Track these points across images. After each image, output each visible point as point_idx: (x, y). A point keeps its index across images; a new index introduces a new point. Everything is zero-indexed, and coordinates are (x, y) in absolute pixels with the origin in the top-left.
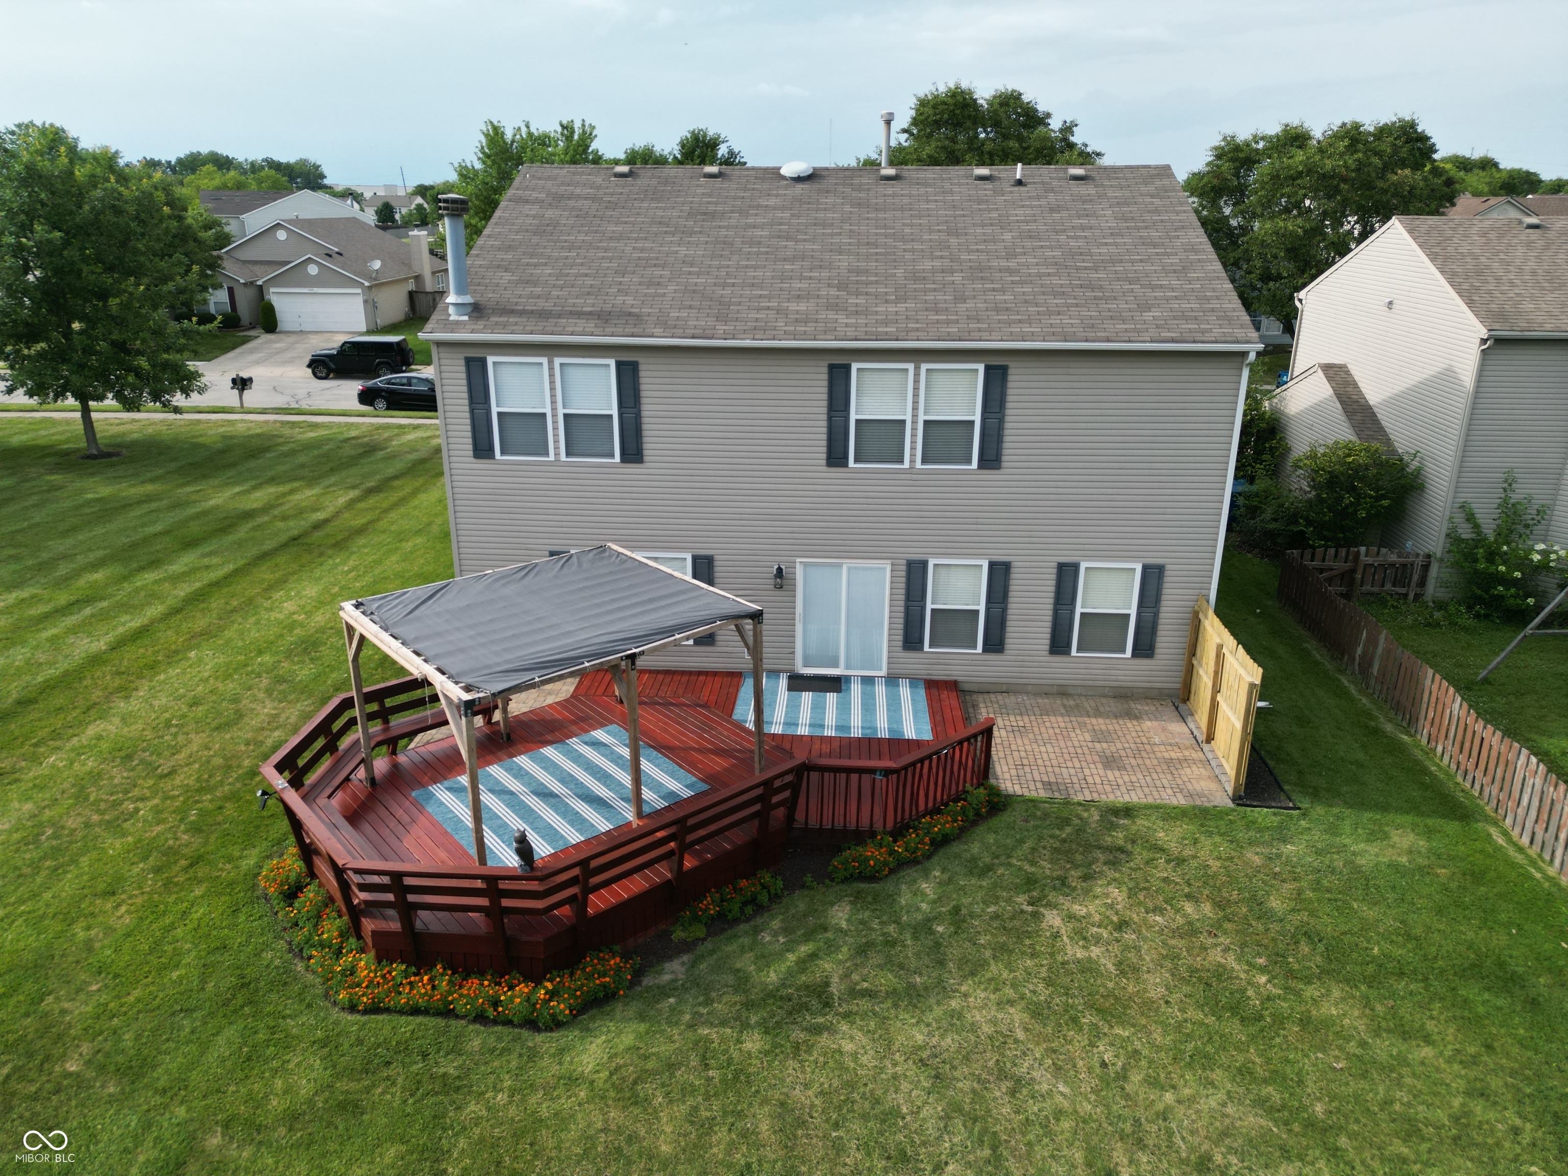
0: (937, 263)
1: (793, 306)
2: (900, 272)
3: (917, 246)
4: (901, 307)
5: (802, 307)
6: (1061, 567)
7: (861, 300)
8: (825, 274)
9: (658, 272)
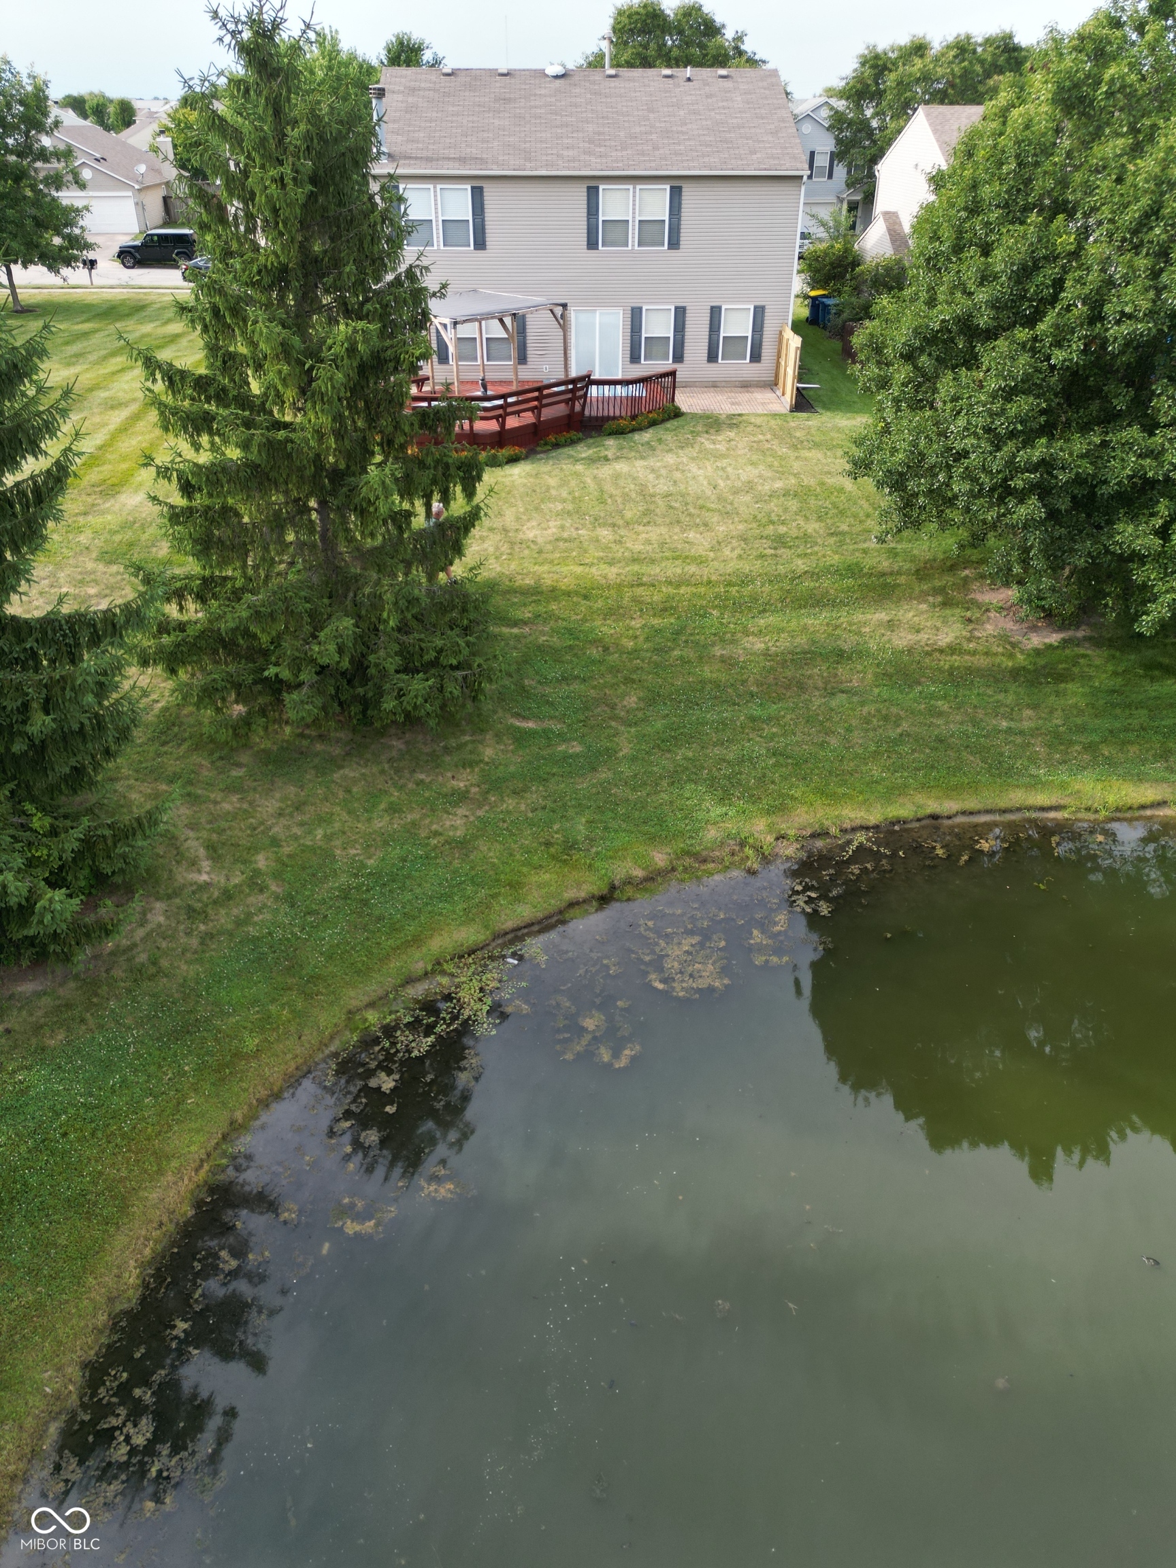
0: (643, 129)
1: (565, 153)
2: (622, 134)
3: (631, 119)
4: (624, 153)
5: (571, 153)
6: (712, 308)
7: (602, 149)
8: (581, 135)
9: (486, 135)
